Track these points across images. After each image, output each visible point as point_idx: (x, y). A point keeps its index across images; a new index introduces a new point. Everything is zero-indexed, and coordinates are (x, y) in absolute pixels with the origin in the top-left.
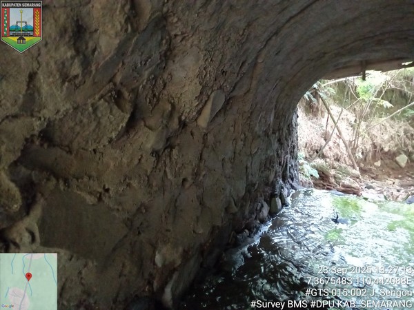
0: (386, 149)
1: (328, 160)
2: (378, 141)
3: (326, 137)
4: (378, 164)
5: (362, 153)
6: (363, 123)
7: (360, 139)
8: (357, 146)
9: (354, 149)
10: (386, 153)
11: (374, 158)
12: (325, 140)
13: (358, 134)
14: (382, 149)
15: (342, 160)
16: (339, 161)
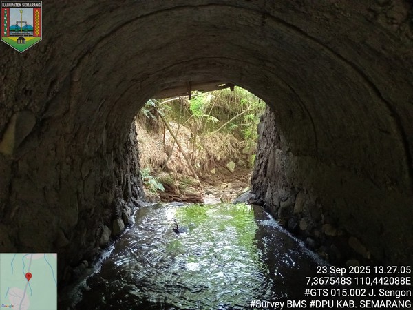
0: (218, 158)
1: (172, 173)
2: (211, 151)
3: (168, 152)
4: (214, 171)
5: (200, 163)
6: (198, 136)
7: (197, 151)
8: (196, 158)
9: (193, 160)
10: (219, 162)
11: (210, 167)
12: (168, 154)
13: (195, 147)
14: (215, 158)
15: (184, 172)
16: (181, 172)
